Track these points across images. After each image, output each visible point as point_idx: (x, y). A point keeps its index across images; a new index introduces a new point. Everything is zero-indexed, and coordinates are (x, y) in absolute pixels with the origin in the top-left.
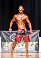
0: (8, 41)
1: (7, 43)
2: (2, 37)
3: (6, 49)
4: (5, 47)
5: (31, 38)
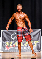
0: (9, 41)
2: (3, 36)
3: (7, 49)
5: (32, 37)
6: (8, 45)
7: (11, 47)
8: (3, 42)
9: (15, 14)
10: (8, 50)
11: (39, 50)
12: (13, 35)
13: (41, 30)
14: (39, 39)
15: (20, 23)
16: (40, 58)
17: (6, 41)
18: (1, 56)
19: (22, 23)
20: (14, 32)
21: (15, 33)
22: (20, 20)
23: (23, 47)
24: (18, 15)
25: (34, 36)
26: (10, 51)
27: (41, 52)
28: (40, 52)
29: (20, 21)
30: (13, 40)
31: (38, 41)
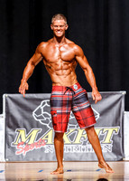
1: (23, 132)
2: (8, 113)
3: (21, 151)
4: (19, 145)
5: (98, 116)
6: (24, 140)
7: (33, 145)
8: (9, 130)
9: (44, 45)
11: (121, 155)
12: (40, 110)
13: (124, 93)
14: (118, 121)
15: (60, 72)
16: (123, 179)
17: (19, 127)
18: (3, 173)
19: (66, 72)
20: (41, 100)
21: (44, 103)
22: (60, 63)
23: (71, 146)
24: (55, 48)
25: (103, 113)
26: (31, 160)
28: (122, 160)
29: (59, 67)
30: (38, 125)
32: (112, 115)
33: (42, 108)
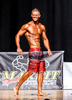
5: (49, 64)
7: (12, 80)
10: (7, 86)
11: (61, 86)
13: (63, 52)
14: (60, 67)
21: (19, 57)
23: (33, 81)
27: (64, 90)
28: (62, 89)
31: (59, 72)
32: (56, 64)
33: (17, 60)
